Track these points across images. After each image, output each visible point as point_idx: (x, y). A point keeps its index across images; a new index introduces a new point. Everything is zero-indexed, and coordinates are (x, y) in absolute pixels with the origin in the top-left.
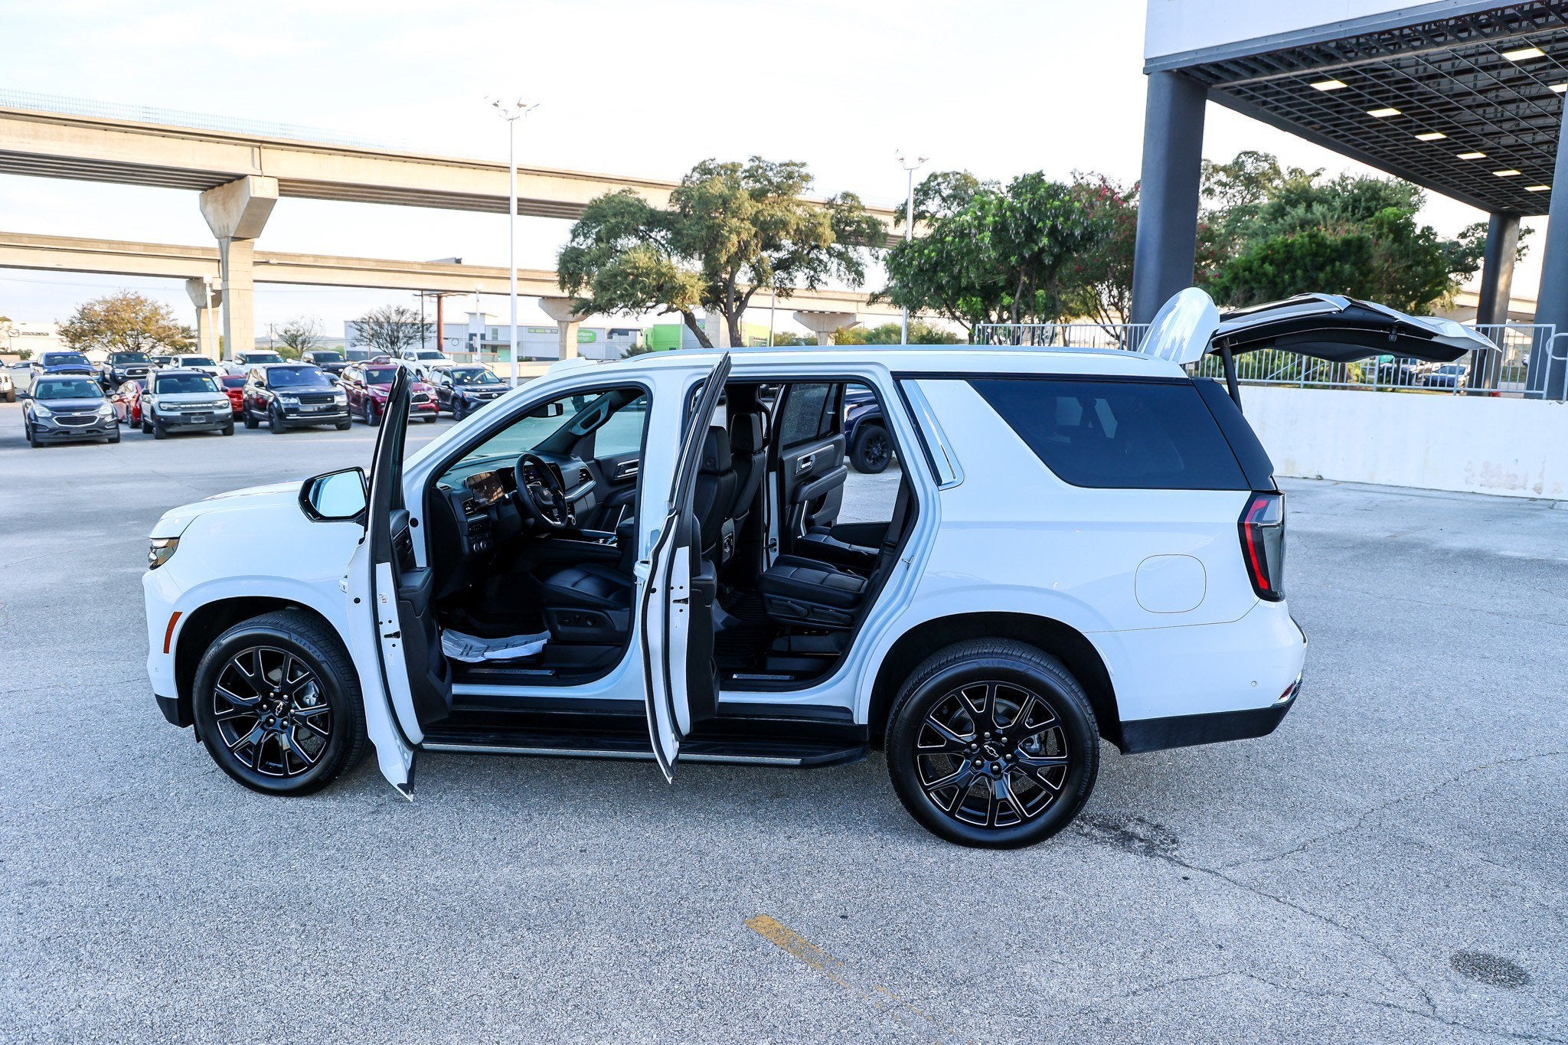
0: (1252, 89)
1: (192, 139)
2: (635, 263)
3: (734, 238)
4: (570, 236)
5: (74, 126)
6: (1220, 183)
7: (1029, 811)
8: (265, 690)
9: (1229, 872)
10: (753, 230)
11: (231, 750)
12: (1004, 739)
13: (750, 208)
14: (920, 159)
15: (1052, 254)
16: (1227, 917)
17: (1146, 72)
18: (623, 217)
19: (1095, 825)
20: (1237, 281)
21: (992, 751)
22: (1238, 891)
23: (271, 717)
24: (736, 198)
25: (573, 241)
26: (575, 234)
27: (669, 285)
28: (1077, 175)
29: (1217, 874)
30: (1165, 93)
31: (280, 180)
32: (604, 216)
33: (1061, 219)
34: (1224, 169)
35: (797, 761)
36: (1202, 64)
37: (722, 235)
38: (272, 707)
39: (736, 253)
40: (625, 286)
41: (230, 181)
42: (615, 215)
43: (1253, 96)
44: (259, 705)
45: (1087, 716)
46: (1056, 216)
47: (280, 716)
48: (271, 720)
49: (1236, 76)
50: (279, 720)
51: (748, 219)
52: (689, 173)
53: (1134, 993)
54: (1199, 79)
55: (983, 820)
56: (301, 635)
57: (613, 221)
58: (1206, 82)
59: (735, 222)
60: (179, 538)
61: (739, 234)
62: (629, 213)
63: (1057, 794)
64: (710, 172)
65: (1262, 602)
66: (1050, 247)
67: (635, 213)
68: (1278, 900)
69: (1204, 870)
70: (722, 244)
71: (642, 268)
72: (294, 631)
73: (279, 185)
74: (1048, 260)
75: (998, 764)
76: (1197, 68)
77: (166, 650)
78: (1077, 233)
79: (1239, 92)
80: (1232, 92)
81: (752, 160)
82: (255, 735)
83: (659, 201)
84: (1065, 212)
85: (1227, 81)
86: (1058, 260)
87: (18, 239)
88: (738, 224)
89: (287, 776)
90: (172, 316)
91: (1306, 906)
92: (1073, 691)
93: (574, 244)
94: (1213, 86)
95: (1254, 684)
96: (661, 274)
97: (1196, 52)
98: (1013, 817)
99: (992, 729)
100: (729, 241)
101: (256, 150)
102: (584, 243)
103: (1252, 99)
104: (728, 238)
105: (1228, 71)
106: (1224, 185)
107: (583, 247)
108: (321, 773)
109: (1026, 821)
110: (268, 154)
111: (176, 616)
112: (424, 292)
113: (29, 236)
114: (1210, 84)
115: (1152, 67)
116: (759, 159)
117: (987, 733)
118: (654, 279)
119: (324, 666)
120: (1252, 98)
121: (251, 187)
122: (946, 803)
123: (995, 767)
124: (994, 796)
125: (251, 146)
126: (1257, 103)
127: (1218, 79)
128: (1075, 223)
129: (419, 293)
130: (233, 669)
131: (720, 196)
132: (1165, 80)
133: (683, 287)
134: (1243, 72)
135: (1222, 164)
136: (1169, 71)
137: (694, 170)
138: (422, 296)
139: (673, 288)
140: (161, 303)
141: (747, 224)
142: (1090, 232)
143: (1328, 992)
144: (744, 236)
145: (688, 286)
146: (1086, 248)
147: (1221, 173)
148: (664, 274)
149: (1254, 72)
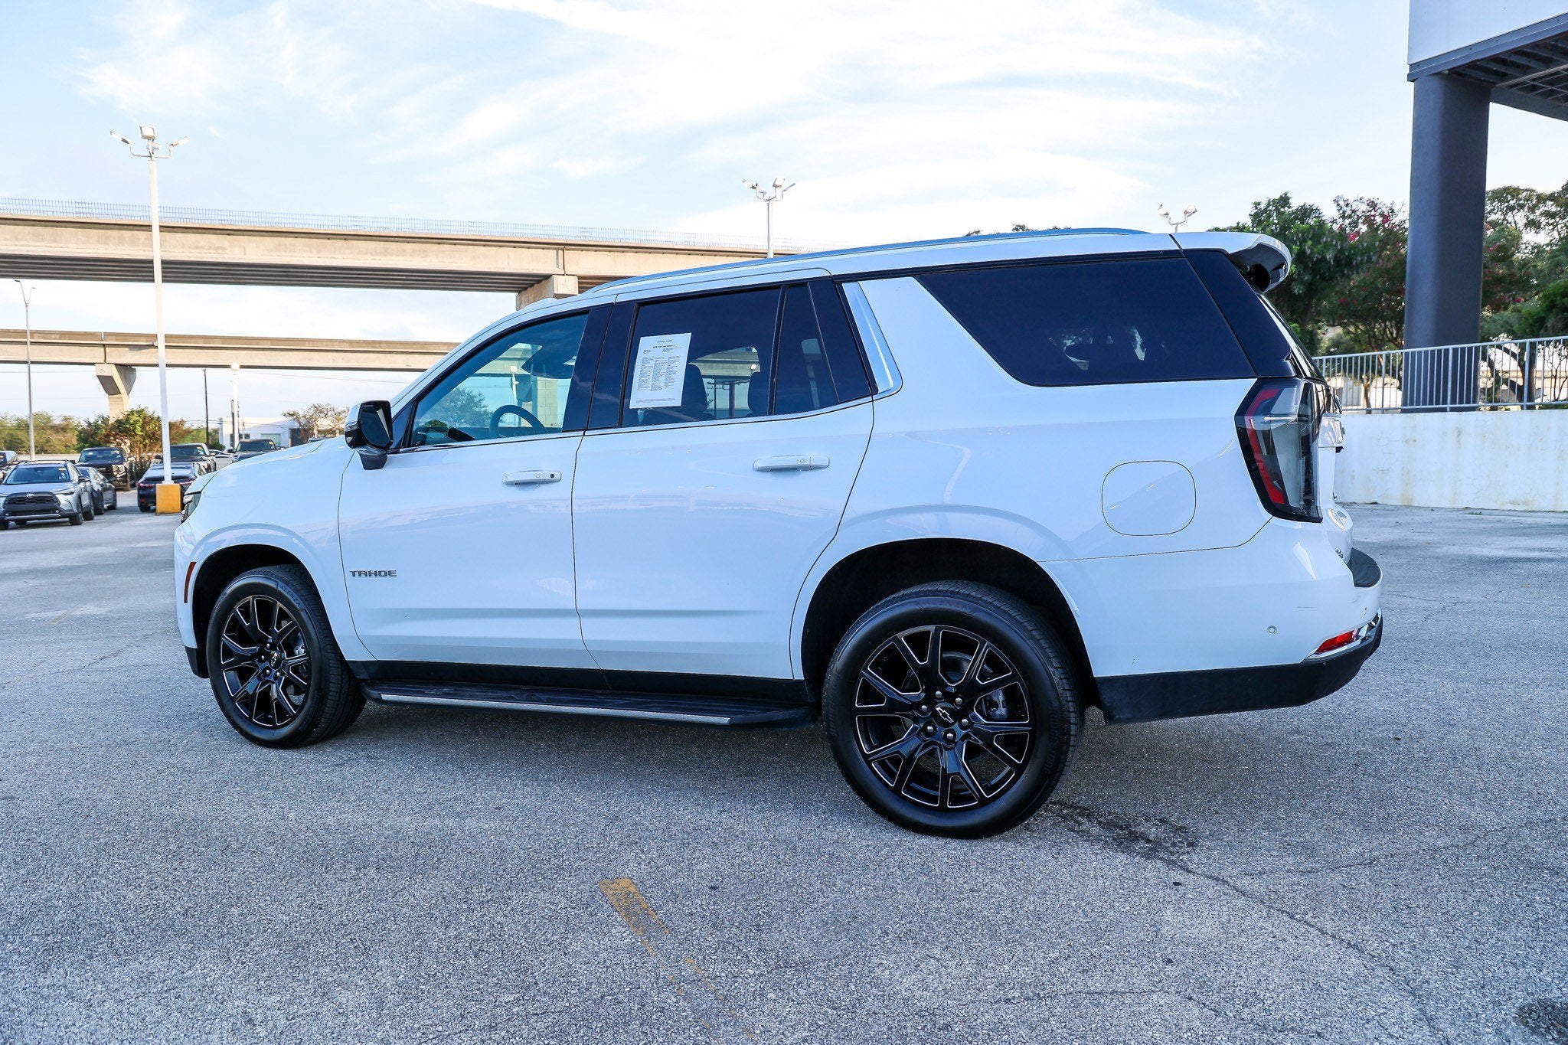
0: (1551, 83)
1: (508, 247)
5: (414, 242)
6: (1549, 215)
7: (988, 790)
8: (262, 641)
9: (1245, 882)
11: (233, 700)
12: (958, 699)
14: (1186, 212)
15: (1302, 282)
16: (1207, 928)
17: (1411, 78)
19: (1100, 823)
20: (1555, 310)
21: (944, 715)
22: (1240, 902)
23: (268, 668)
28: (1342, 203)
29: (1225, 882)
30: (1435, 98)
31: (579, 278)
33: (1310, 242)
34: (1552, 197)
35: (725, 720)
36: (1477, 60)
38: (269, 657)
41: (539, 282)
43: (1552, 91)
44: (258, 655)
45: (1051, 670)
46: (1304, 241)
47: (275, 667)
48: (268, 671)
49: (1526, 70)
50: (274, 671)
53: (1008, 1001)
54: (1478, 79)
55: (934, 799)
56: (287, 583)
58: (1488, 82)
60: (200, 492)
63: (1019, 770)
65: (1276, 521)
66: (1299, 274)
68: (1292, 917)
69: (1207, 877)
72: (281, 579)
73: (579, 283)
74: (1297, 289)
75: (953, 732)
76: (1473, 65)
77: (186, 601)
78: (1329, 256)
79: (1533, 88)
80: (1523, 89)
82: (252, 686)
84: (1314, 235)
85: (1516, 77)
86: (1312, 290)
87: (378, 346)
89: (275, 728)
90: (484, 403)
91: (1329, 927)
92: (1033, 638)
94: (1498, 85)
95: (1272, 630)
97: (1470, 47)
98: (970, 799)
99: (943, 687)
101: (561, 252)
103: (1551, 95)
105: (1517, 66)
106: (1552, 215)
108: (301, 725)
109: (984, 803)
110: (570, 255)
111: (193, 565)
112: (717, 380)
113: (387, 343)
114: (1494, 83)
115: (1416, 73)
117: (938, 693)
119: (303, 614)
120: (1551, 93)
121: (555, 286)
122: (891, 775)
123: (950, 735)
124: (944, 770)
125: (555, 249)
126: (1557, 98)
127: (1504, 76)
128: (1327, 246)
129: (713, 381)
130: (235, 619)
132: (1435, 84)
134: (1533, 64)
135: (1548, 193)
136: (1439, 73)
138: (715, 384)
140: (475, 393)
142: (1347, 256)
143: (1292, 1029)
146: (1344, 274)
147: (1549, 203)
149: (1548, 62)
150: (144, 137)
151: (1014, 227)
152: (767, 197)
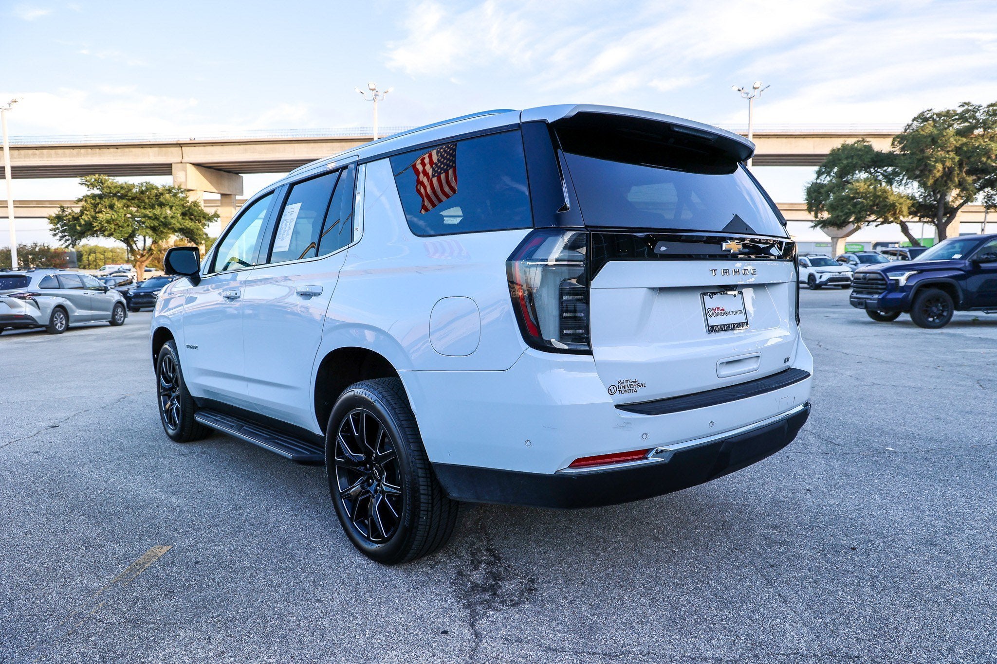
2: (857, 189)
3: (940, 166)
4: (815, 176)
10: (957, 158)
13: (954, 142)
18: (852, 159)
21: (376, 473)
24: (944, 136)
25: (818, 178)
26: (819, 174)
27: (883, 204)
32: (840, 160)
35: (290, 456)
37: (930, 164)
39: (942, 177)
40: (849, 207)
42: (847, 158)
44: (172, 388)
48: (174, 398)
51: (952, 151)
52: (910, 122)
57: (845, 162)
59: (941, 154)
61: (943, 163)
62: (858, 155)
63: (399, 521)
64: (926, 120)
65: (531, 351)
67: (862, 155)
70: (930, 171)
71: (862, 193)
81: (962, 106)
83: (883, 146)
88: (943, 155)
93: (818, 181)
96: (876, 196)
100: (935, 168)
102: (825, 180)
104: (934, 166)
107: (825, 182)
109: (384, 540)
116: (967, 104)
117: (373, 457)
118: (871, 200)
123: (378, 488)
130: (163, 367)
131: (930, 136)
133: (893, 205)
137: (914, 120)
139: (886, 206)
141: (952, 154)
144: (948, 164)
145: (897, 204)
148: (879, 196)
150: (370, 89)
151: (961, 104)
152: (749, 96)
